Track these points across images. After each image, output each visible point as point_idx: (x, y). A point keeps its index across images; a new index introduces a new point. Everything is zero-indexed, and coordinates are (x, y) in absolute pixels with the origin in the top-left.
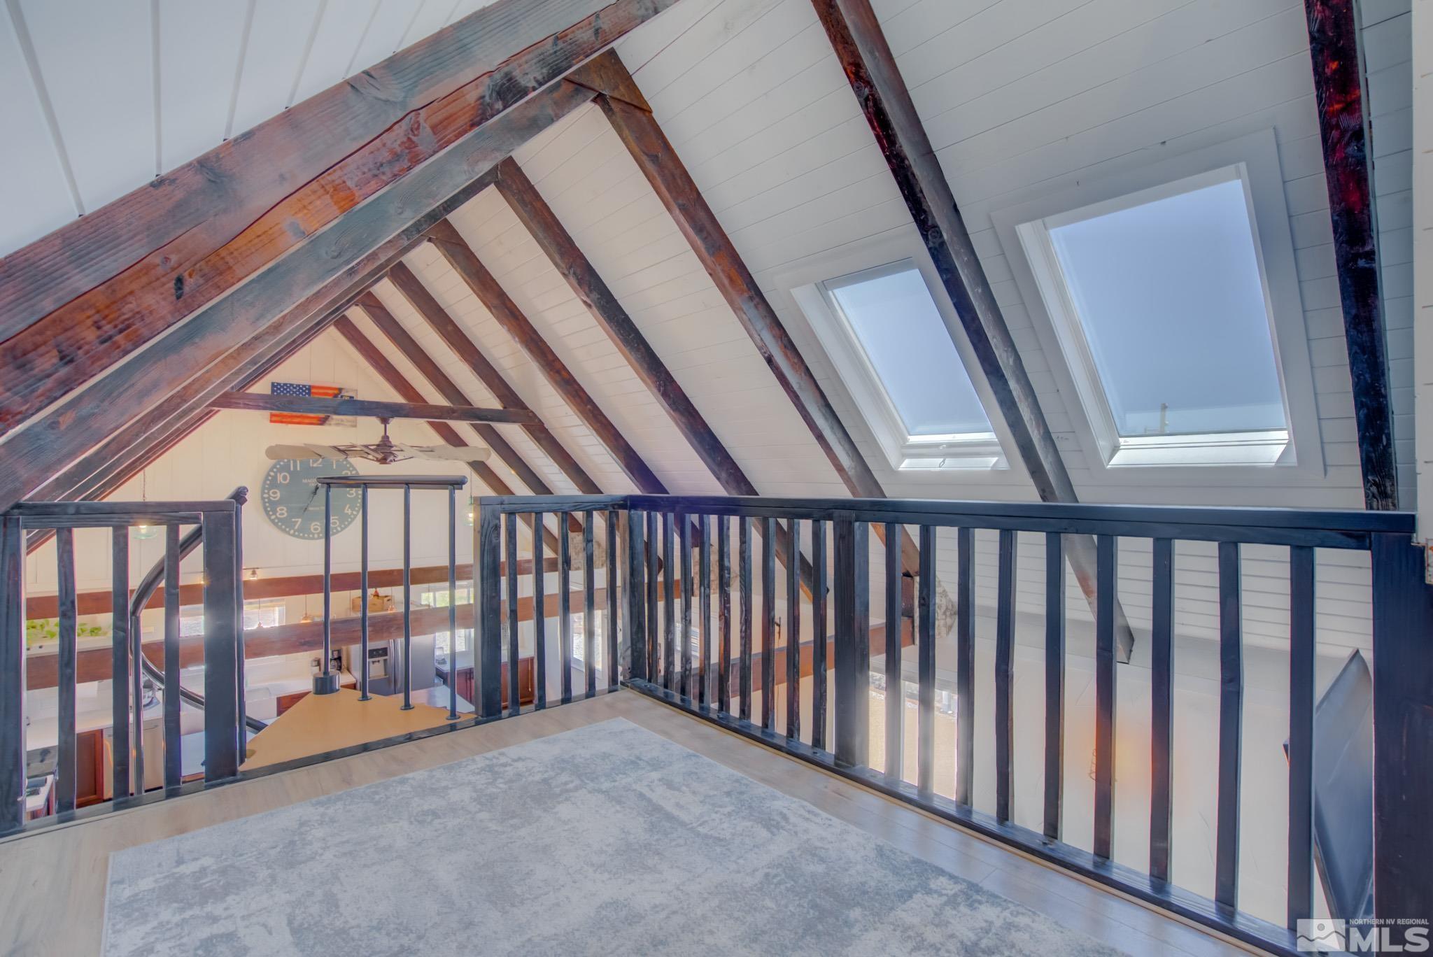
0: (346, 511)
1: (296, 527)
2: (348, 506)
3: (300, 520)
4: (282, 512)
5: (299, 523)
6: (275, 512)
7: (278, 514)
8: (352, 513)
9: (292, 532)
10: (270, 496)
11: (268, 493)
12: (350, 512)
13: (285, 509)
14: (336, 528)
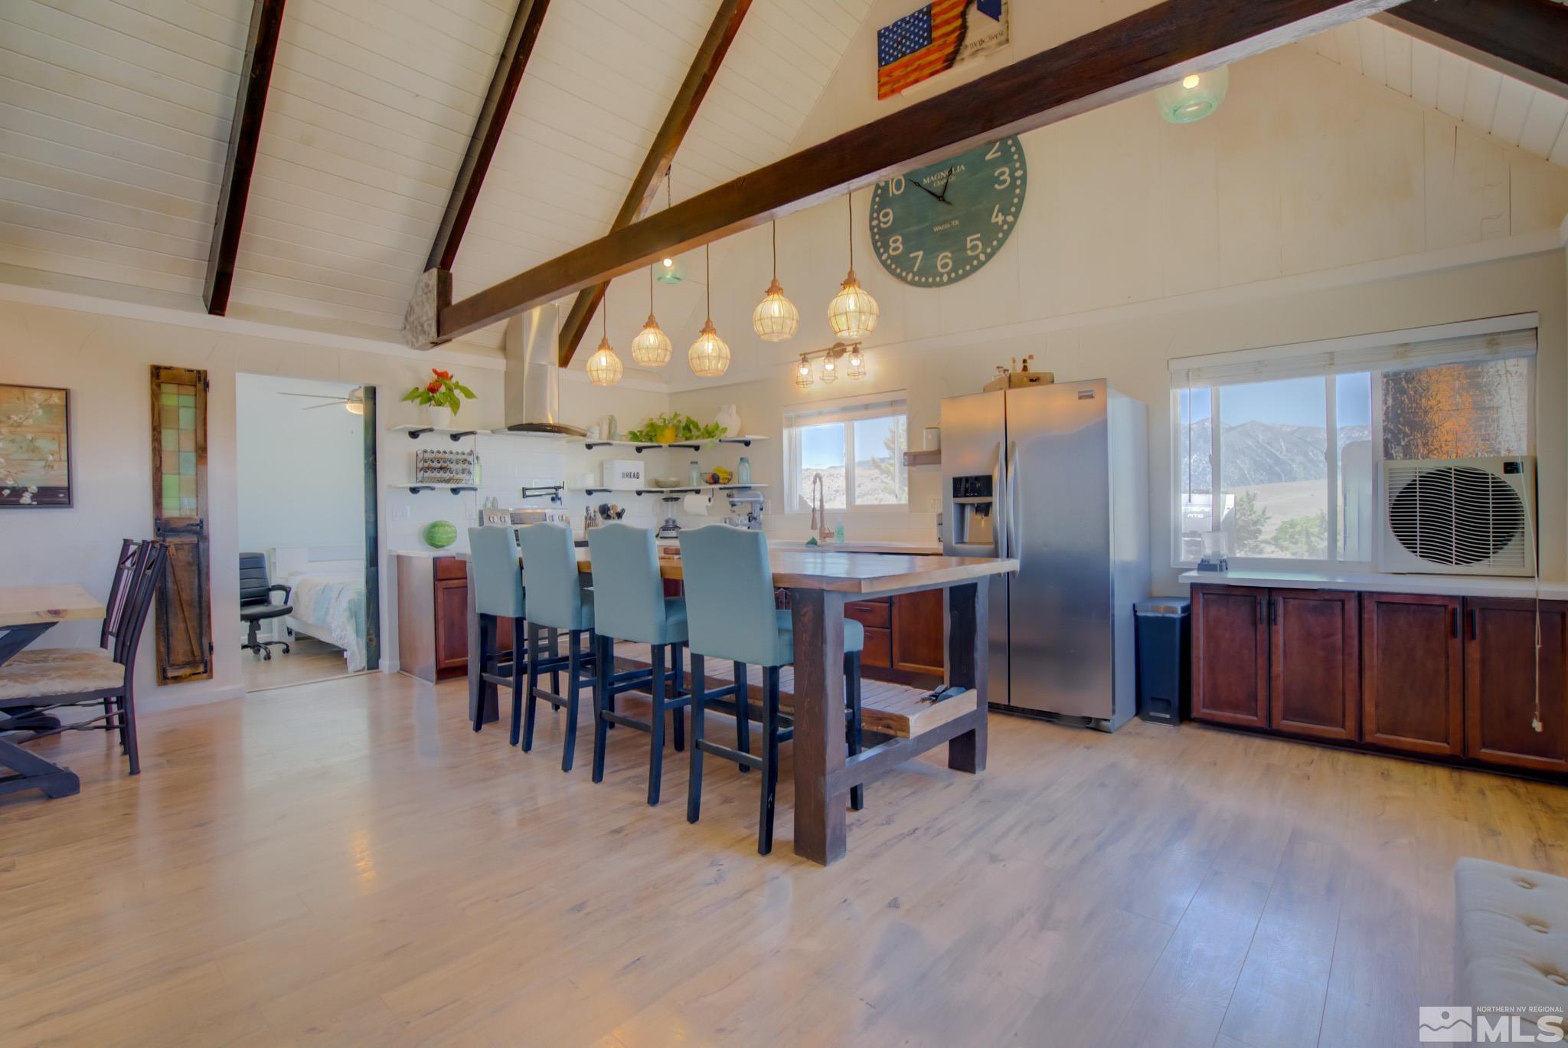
0: (994, 220)
1: (915, 269)
2: (997, 207)
3: (921, 253)
4: (897, 244)
5: (920, 258)
6: (886, 246)
7: (891, 251)
8: (1005, 222)
9: (910, 277)
10: (880, 222)
11: (878, 218)
12: (1001, 218)
13: (900, 238)
14: (977, 257)
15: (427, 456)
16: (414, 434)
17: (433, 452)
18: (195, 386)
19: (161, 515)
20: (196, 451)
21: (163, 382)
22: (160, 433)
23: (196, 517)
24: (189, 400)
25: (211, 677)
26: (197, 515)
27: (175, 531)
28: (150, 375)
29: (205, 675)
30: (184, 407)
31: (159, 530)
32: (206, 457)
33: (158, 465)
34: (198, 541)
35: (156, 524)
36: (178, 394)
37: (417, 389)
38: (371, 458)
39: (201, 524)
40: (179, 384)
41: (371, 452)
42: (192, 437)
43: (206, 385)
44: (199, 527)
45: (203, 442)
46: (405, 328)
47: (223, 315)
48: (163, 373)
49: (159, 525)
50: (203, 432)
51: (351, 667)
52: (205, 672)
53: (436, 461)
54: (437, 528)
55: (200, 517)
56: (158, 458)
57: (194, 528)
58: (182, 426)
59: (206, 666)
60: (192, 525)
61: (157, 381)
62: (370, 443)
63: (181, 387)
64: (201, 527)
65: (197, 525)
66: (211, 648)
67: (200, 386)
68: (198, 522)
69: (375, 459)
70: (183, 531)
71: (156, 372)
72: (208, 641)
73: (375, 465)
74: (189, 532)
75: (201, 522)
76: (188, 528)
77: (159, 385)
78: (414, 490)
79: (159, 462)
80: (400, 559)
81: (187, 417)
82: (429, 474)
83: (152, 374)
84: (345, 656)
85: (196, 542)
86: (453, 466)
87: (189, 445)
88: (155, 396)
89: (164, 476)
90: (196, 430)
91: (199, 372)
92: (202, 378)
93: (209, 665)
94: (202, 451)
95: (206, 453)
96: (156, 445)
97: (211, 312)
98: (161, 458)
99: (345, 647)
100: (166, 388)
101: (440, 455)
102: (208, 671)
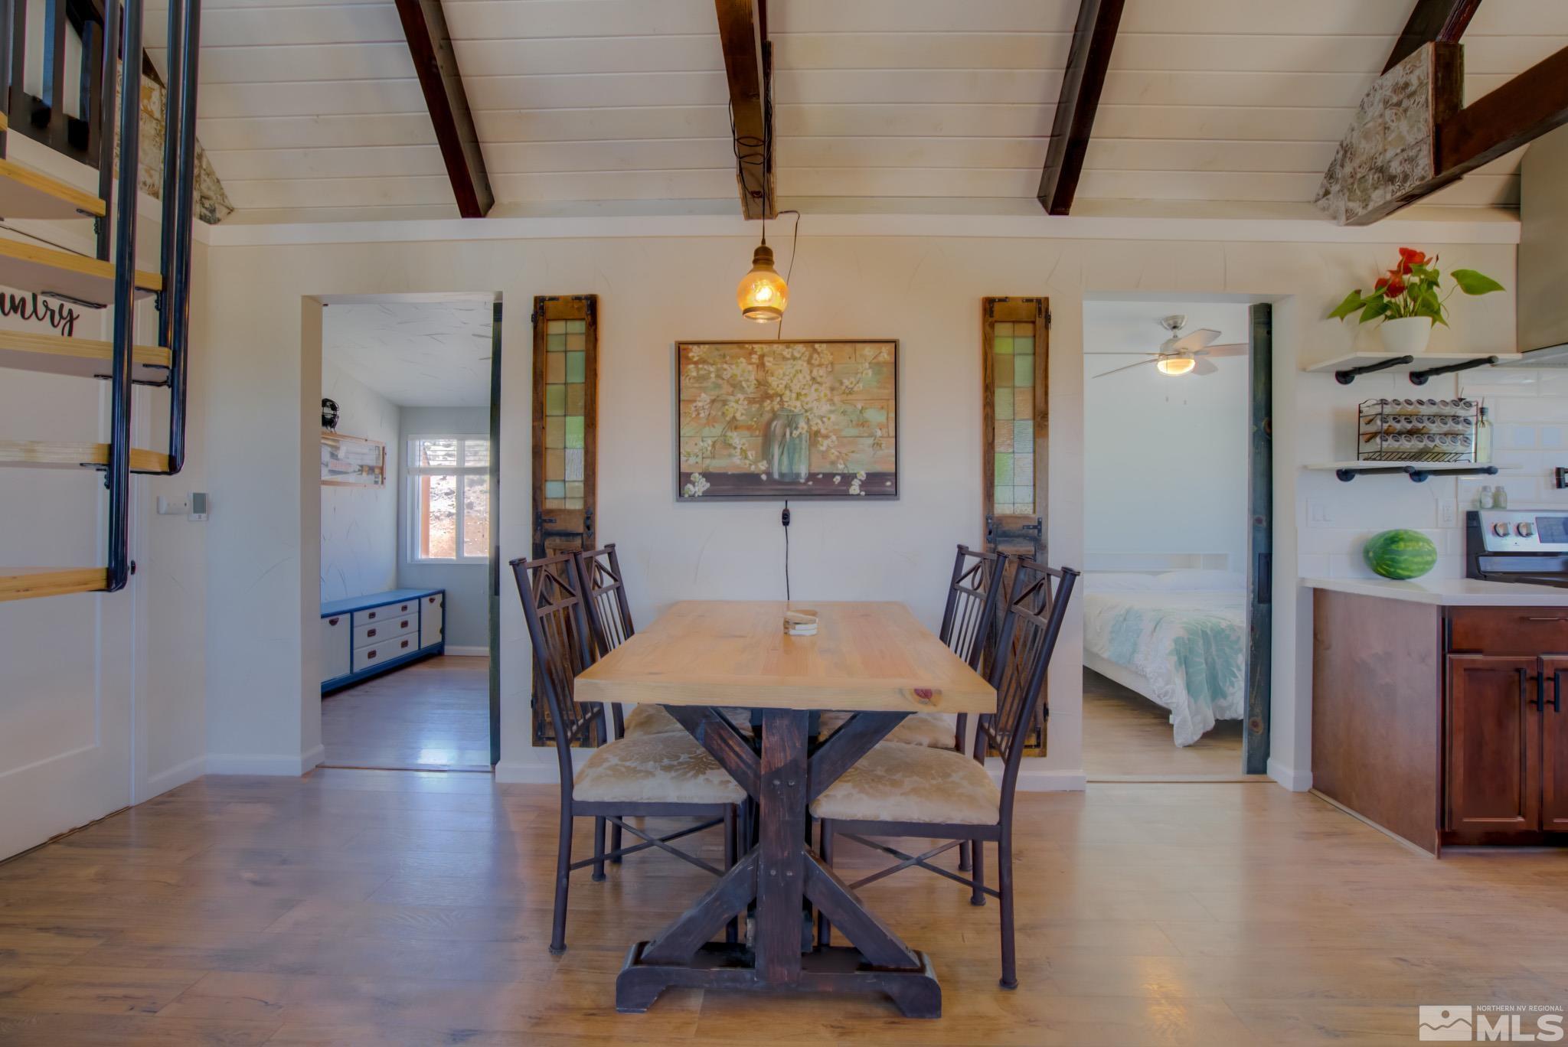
15: (1387, 410)
16: (1344, 377)
17: (1399, 404)
18: (1034, 322)
19: (993, 514)
20: (1034, 418)
21: (996, 321)
22: (993, 393)
23: (1033, 516)
24: (1025, 344)
25: (1044, 754)
26: (1034, 512)
27: (1008, 536)
28: (981, 311)
29: (1037, 750)
30: (1020, 354)
31: (990, 533)
32: (1046, 426)
33: (990, 441)
34: (1035, 551)
35: (987, 524)
36: (1014, 337)
37: (1358, 292)
38: (1263, 424)
39: (1039, 526)
40: (1014, 322)
41: (1263, 412)
42: (1029, 397)
43: (1048, 319)
44: (1036, 531)
45: (1043, 405)
46: (1327, 193)
47: (1068, 214)
48: (997, 307)
49: (991, 526)
50: (1044, 389)
51: (1180, 739)
52: (1038, 745)
53: (1402, 419)
54: (1402, 545)
55: (1037, 516)
56: (990, 429)
57: (1031, 531)
58: (1017, 384)
59: (1038, 737)
60: (1028, 527)
61: (990, 320)
62: (1261, 396)
63: (1017, 326)
64: (1040, 531)
65: (1035, 527)
66: (1046, 712)
67: (1040, 321)
68: (1036, 524)
69: (1270, 424)
70: (1019, 536)
71: (990, 306)
72: (1043, 702)
73: (1270, 435)
74: (1025, 537)
75: (1040, 523)
76: (1024, 532)
77: (992, 326)
78: (1345, 475)
79: (991, 435)
80: (1319, 596)
81: (1023, 367)
82: (1390, 444)
83: (985, 310)
84: (1171, 722)
85: (1033, 553)
86: (1434, 428)
87: (1025, 410)
88: (988, 341)
89: (996, 454)
90: (1034, 388)
91: (1039, 301)
92: (1043, 310)
93: (1042, 737)
94: (1041, 418)
95: (1047, 421)
96: (989, 410)
97: (1053, 211)
98: (994, 429)
99: (1171, 707)
100: (1002, 329)
101: (1410, 408)
102: (1042, 744)
